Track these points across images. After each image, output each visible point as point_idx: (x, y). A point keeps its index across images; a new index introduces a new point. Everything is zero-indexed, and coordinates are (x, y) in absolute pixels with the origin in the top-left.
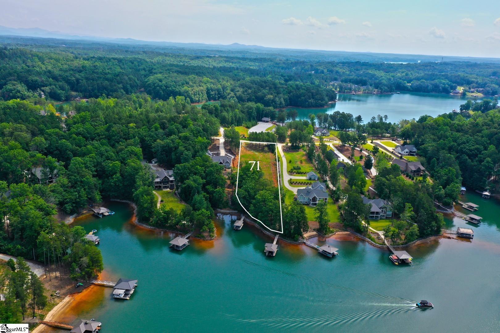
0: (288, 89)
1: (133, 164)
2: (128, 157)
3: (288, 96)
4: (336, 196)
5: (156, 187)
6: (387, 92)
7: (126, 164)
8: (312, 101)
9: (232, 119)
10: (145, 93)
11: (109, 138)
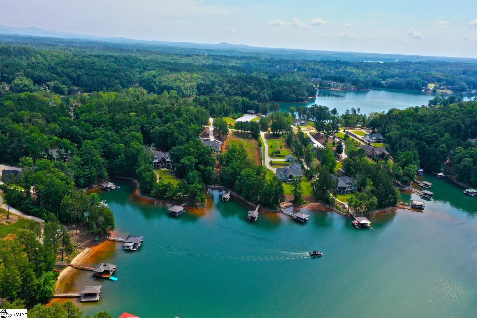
0: (271, 85)
1: (135, 146)
2: (131, 140)
3: (272, 91)
4: (309, 175)
5: (155, 166)
6: (363, 89)
7: (129, 146)
8: (293, 96)
9: (220, 110)
10: (142, 87)
11: (113, 125)
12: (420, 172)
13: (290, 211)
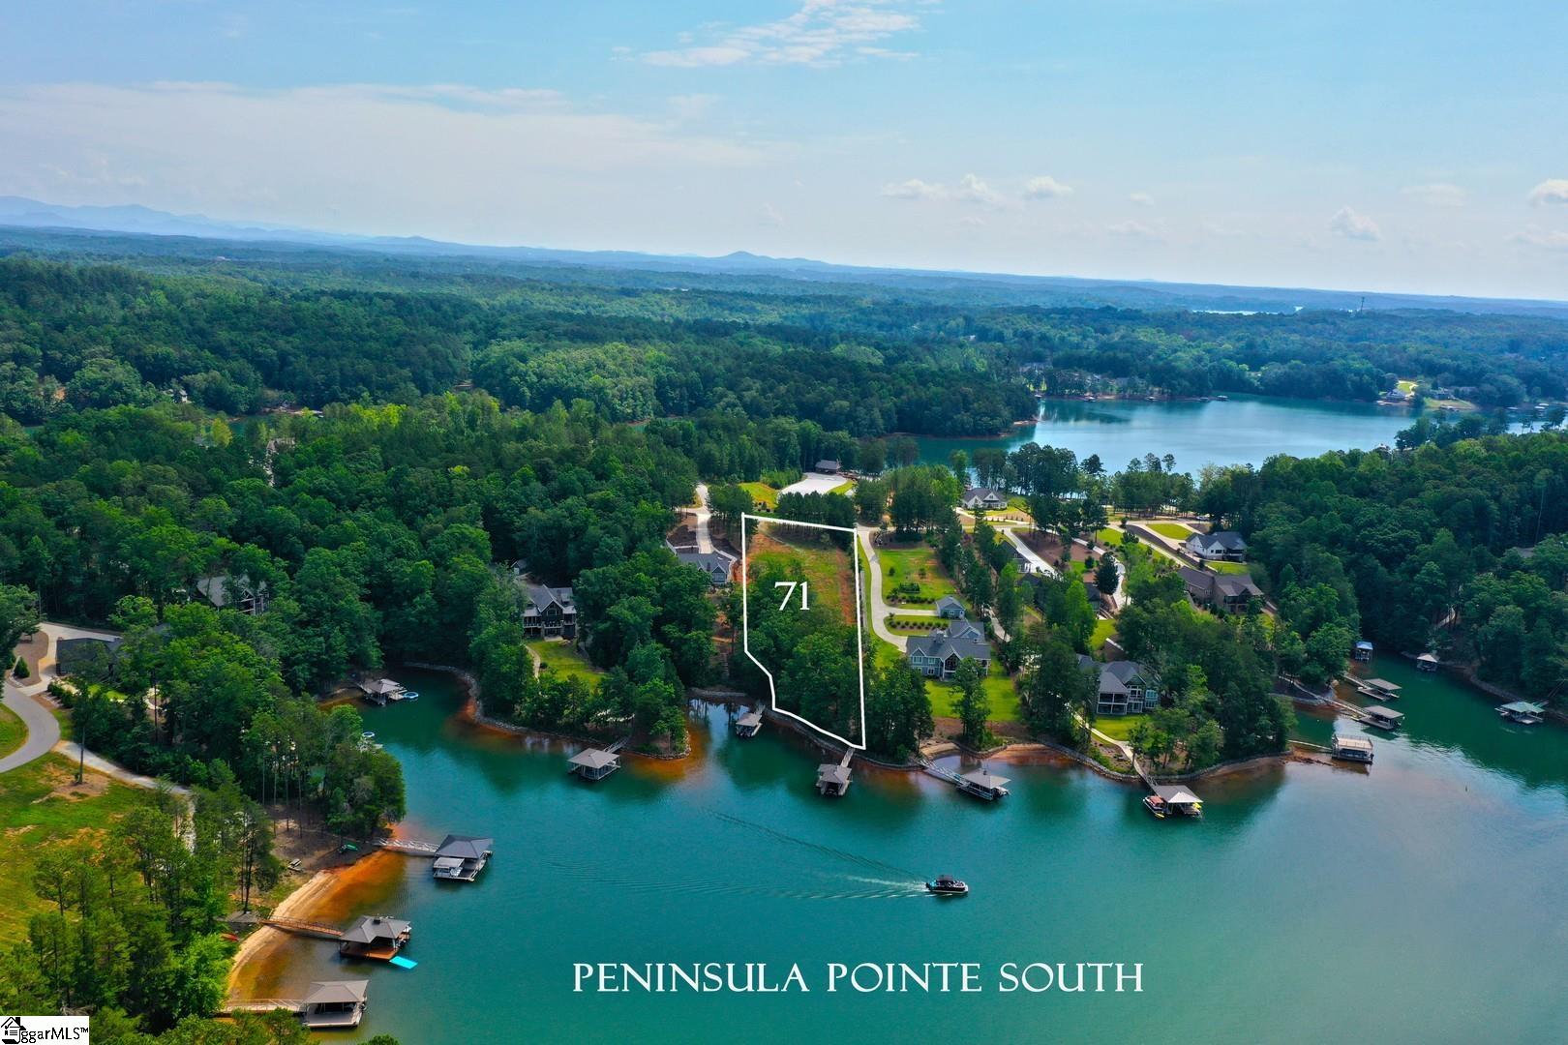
0: (893, 384)
2: (453, 550)
3: (895, 404)
4: (1011, 657)
5: (528, 631)
6: (1188, 396)
7: (449, 567)
8: (964, 417)
9: (732, 461)
10: (482, 391)
11: (398, 503)
12: (1363, 650)
13: (949, 768)
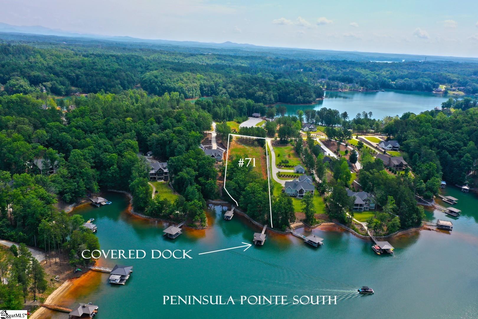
0: (277, 86)
1: (129, 156)
2: (125, 149)
3: (278, 93)
4: (322, 189)
5: (151, 178)
6: (372, 90)
7: (123, 156)
8: (300, 97)
9: (224, 114)
10: (141, 89)
11: (107, 131)
13: (300, 233)
